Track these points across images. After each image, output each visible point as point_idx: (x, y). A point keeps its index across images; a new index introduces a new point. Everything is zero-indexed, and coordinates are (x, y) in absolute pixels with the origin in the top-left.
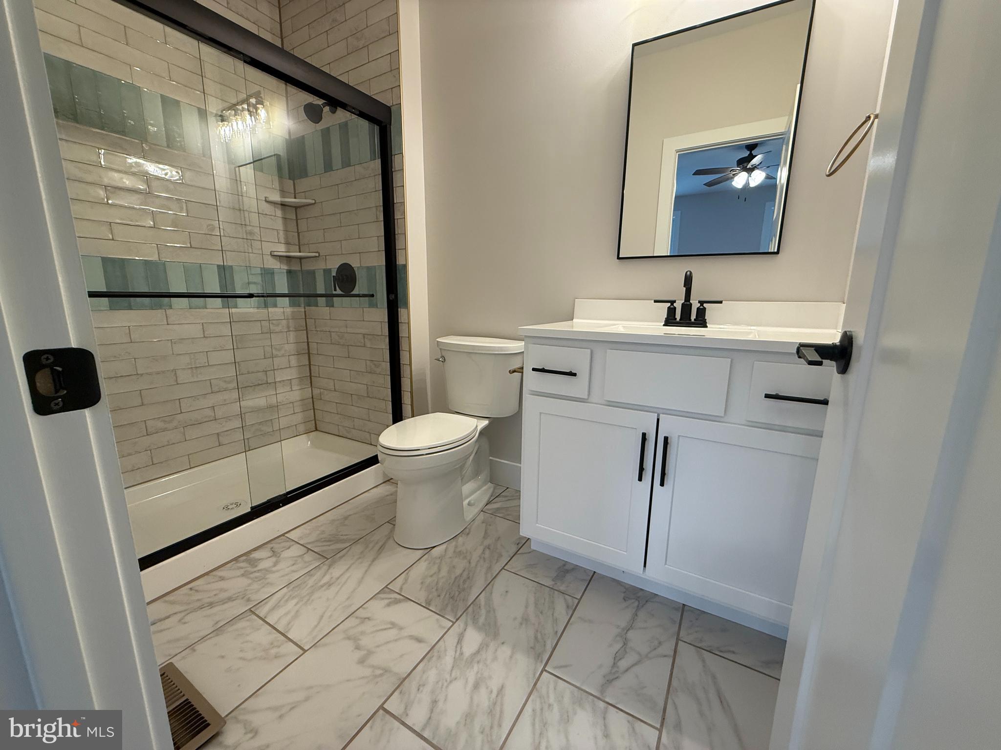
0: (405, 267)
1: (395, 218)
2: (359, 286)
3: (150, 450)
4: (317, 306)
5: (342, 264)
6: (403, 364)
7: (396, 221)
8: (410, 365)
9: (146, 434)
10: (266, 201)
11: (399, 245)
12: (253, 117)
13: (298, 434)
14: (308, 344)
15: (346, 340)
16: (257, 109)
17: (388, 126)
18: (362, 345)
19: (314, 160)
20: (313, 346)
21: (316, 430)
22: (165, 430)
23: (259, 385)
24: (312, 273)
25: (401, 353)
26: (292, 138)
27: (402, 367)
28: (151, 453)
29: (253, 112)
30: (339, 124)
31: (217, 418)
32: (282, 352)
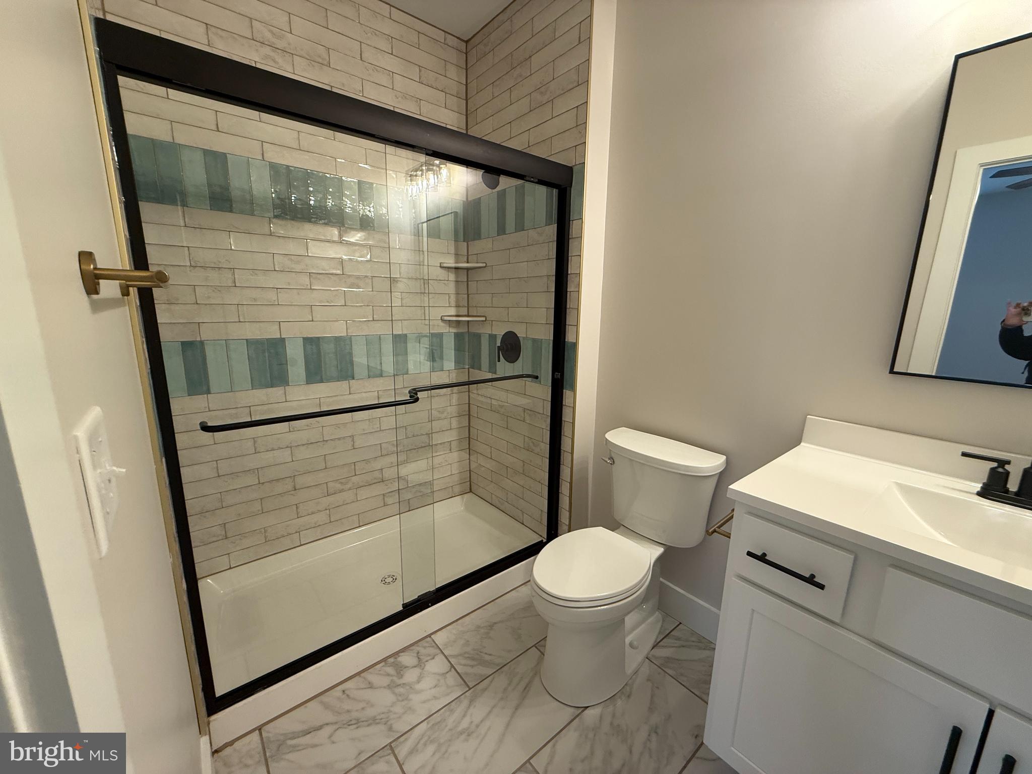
0: (575, 345)
1: (568, 290)
2: (523, 357)
3: (329, 510)
4: (480, 370)
5: (507, 332)
6: (564, 451)
7: (568, 293)
8: (572, 453)
9: (326, 495)
10: (441, 267)
11: (570, 320)
12: (435, 176)
13: (453, 496)
14: (469, 406)
15: (505, 409)
16: (440, 168)
17: (568, 188)
18: (522, 419)
19: (489, 221)
20: (474, 409)
21: (471, 491)
22: (341, 491)
23: (422, 447)
24: (478, 336)
25: (563, 438)
26: (469, 199)
27: (562, 454)
28: (329, 512)
29: (437, 171)
30: (515, 186)
31: (384, 480)
32: (445, 414)
